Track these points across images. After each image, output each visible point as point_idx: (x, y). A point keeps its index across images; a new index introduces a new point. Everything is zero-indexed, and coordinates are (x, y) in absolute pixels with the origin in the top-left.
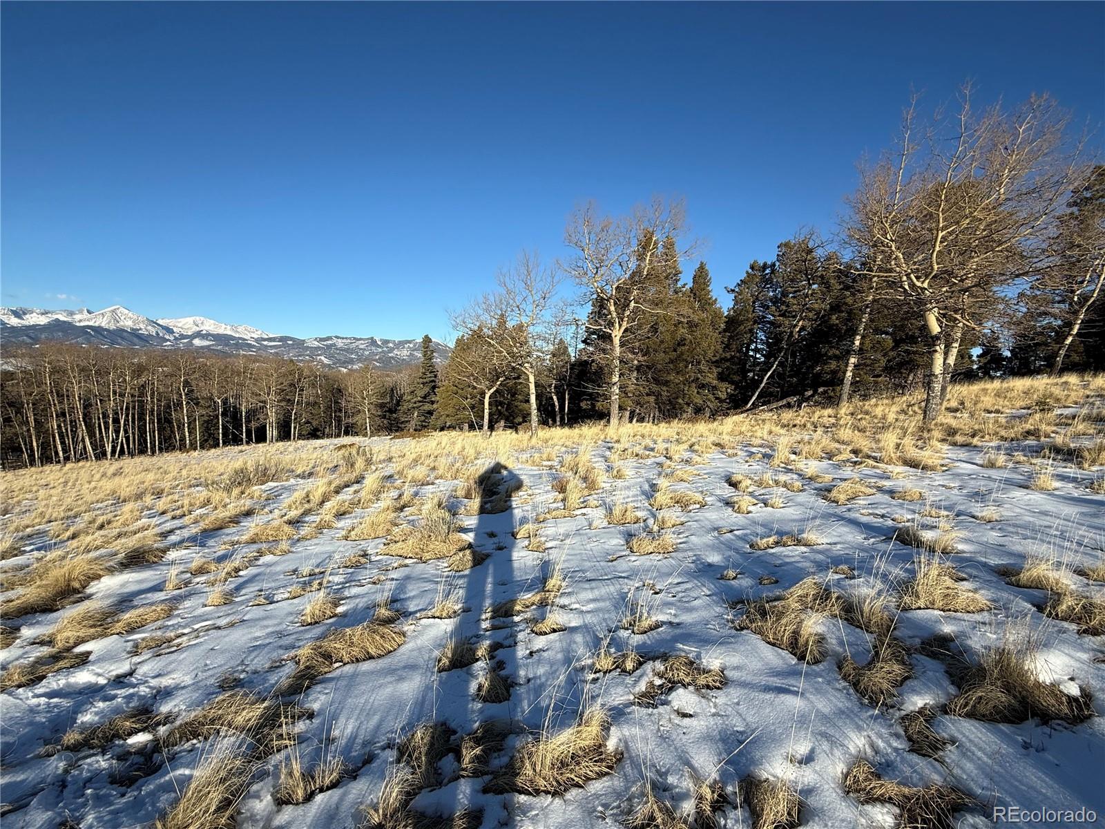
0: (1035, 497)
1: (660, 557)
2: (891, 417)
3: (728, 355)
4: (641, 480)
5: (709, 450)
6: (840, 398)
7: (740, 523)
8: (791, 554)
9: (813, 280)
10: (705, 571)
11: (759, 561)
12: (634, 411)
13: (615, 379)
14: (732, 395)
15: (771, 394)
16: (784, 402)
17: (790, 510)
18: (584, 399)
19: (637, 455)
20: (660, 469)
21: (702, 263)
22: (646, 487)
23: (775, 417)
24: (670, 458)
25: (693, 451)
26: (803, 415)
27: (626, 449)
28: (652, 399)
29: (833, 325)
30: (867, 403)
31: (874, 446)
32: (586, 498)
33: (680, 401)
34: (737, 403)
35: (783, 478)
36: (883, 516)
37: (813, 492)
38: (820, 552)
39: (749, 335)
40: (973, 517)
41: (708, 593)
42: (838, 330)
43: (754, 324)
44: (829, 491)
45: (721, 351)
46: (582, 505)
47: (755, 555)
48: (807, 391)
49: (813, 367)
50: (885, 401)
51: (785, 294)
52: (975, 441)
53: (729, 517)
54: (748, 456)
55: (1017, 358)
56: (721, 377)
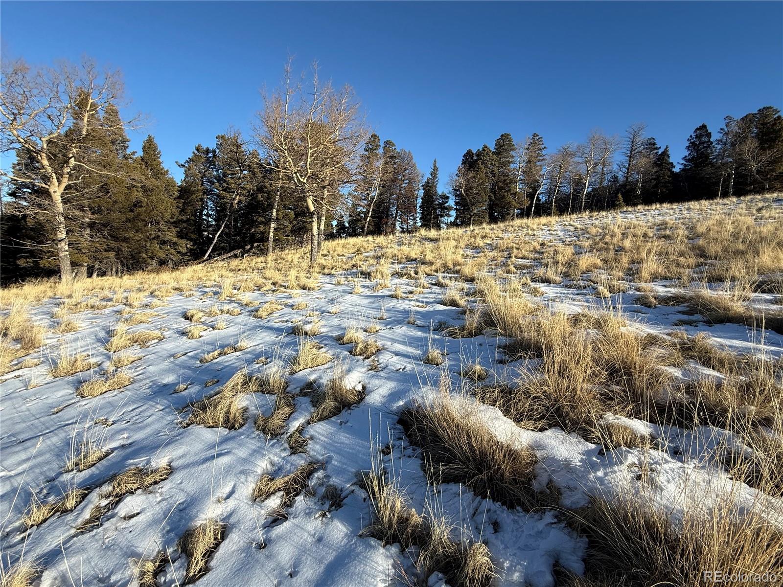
0: (354, 298)
1: (116, 392)
2: (296, 261)
3: (184, 218)
4: (97, 329)
5: (170, 294)
6: (267, 249)
7: (194, 346)
8: (229, 359)
9: (243, 167)
10: (161, 391)
11: (207, 371)
12: (93, 266)
13: (62, 235)
14: (191, 250)
15: (223, 248)
16: (232, 254)
17: (231, 329)
18: (22, 257)
19: (92, 307)
20: (119, 316)
21: (150, 137)
22: (102, 334)
23: (226, 265)
24: (130, 305)
25: (154, 297)
26: (246, 262)
27: (80, 303)
28: (112, 254)
29: (260, 201)
30: (283, 253)
31: (284, 279)
32: (20, 360)
33: (144, 255)
34: (196, 255)
35: (226, 307)
36: (287, 321)
37: (247, 313)
38: (249, 353)
39: (200, 203)
40: (329, 313)
41: (161, 408)
42: (263, 205)
43: (203, 195)
44: (257, 311)
45: (177, 214)
46: (15, 368)
47: (203, 367)
48: (247, 245)
49: (249, 229)
50: (293, 251)
51: (225, 175)
52: (333, 272)
53: (185, 343)
54: (202, 295)
55: (351, 227)
56: (180, 235)
